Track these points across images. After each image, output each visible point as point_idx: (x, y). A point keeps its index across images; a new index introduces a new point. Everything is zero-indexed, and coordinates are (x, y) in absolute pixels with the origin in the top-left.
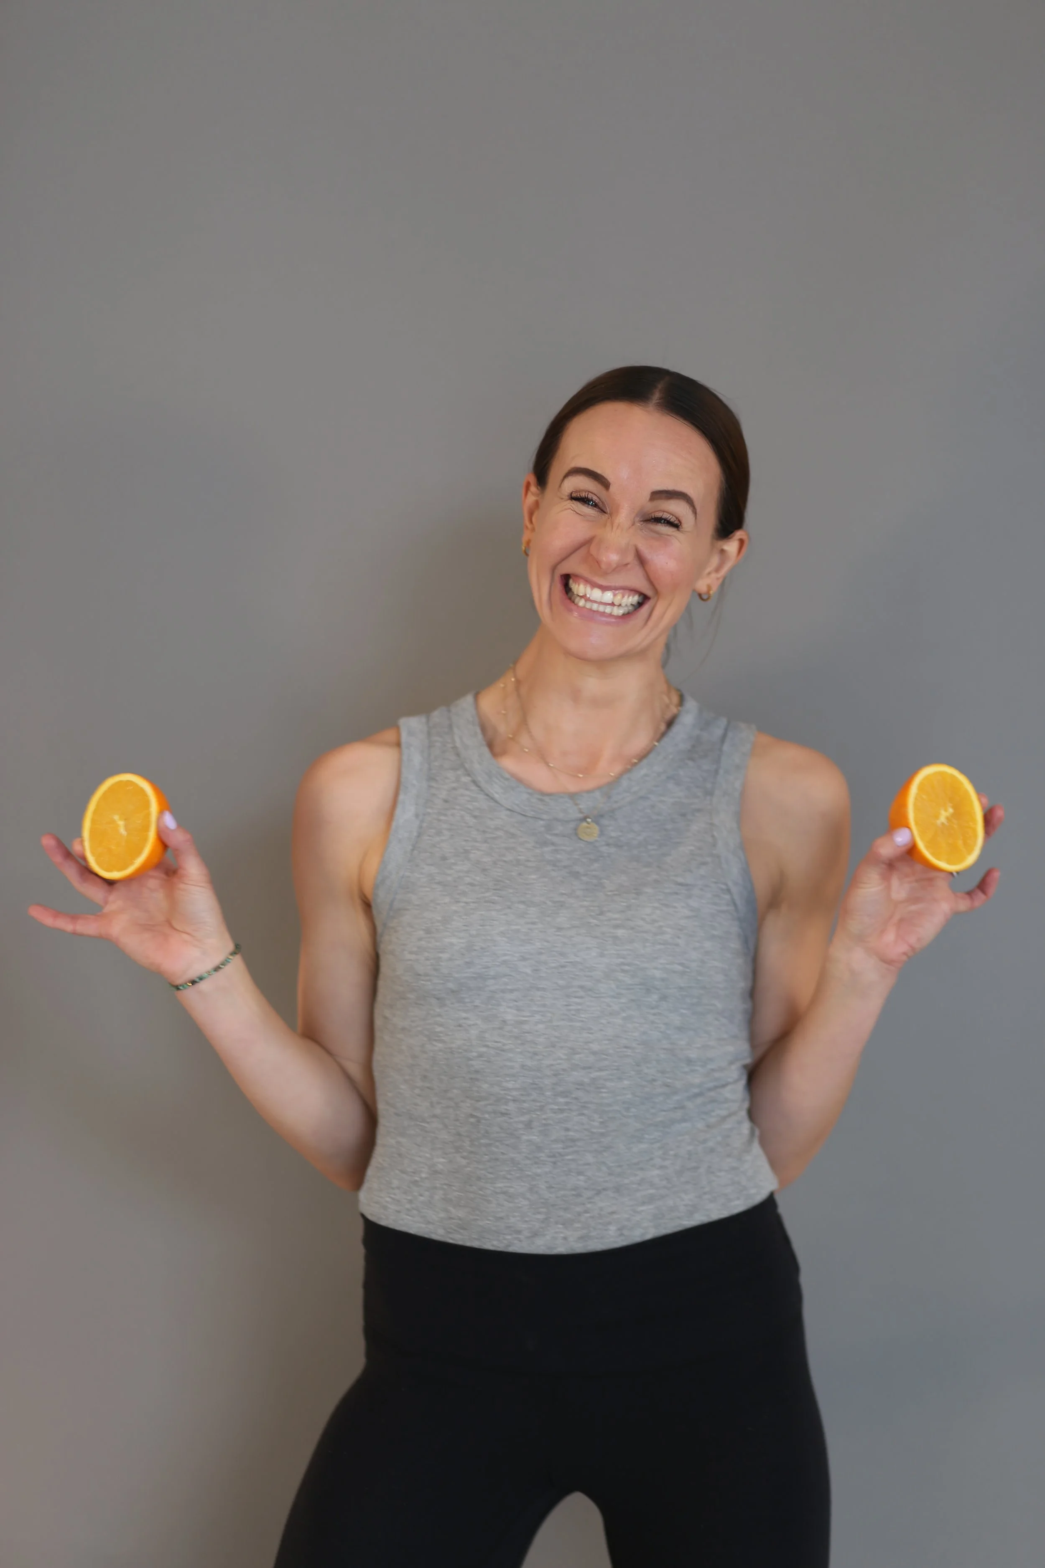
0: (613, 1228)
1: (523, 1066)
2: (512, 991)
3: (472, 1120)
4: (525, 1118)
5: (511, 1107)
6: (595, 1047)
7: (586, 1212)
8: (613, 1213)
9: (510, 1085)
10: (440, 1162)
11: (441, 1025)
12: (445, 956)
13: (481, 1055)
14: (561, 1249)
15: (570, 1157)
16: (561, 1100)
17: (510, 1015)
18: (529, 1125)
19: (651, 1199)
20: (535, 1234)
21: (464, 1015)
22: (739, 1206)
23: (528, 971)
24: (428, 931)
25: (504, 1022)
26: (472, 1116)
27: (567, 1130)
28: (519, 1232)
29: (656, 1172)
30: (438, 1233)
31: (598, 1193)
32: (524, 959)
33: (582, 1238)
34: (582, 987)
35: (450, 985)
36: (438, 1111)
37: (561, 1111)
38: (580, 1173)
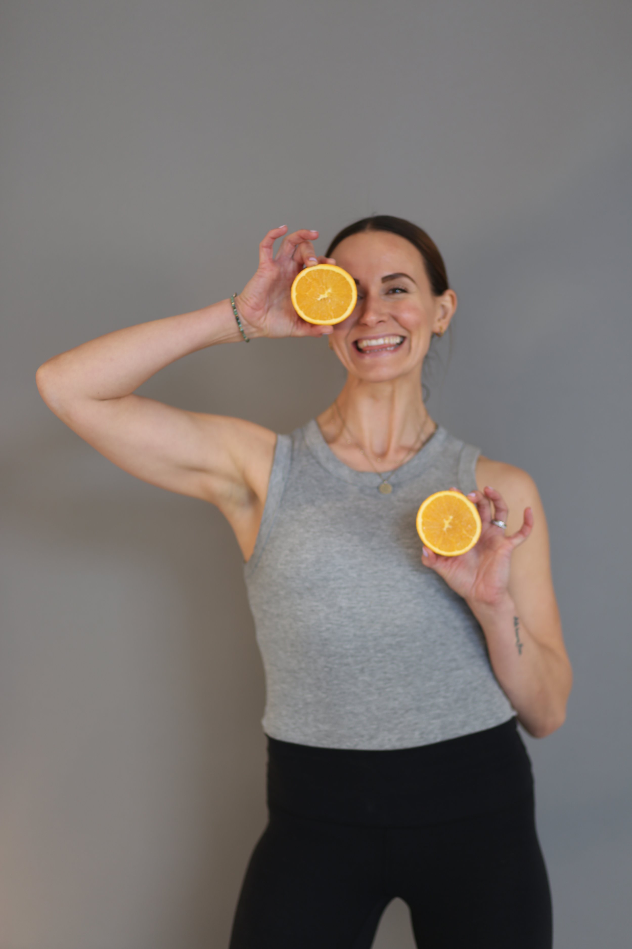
0: (417, 734)
1: (355, 635)
2: (344, 588)
3: (326, 669)
4: (360, 666)
5: (350, 660)
6: (398, 622)
7: (401, 723)
8: (416, 724)
9: (348, 647)
10: (309, 697)
11: (301, 610)
12: (303, 566)
13: (328, 629)
14: (388, 746)
15: (388, 690)
16: (380, 655)
17: (344, 603)
18: (362, 671)
19: (438, 716)
20: (372, 738)
21: (315, 604)
22: (492, 723)
23: (355, 575)
24: (291, 550)
25: (341, 608)
26: (326, 667)
27: (385, 673)
28: (362, 736)
29: (441, 700)
30: (312, 741)
31: (407, 711)
32: (351, 568)
33: (400, 739)
34: (388, 585)
35: (307, 584)
36: (303, 665)
37: (381, 662)
38: (395, 699)
